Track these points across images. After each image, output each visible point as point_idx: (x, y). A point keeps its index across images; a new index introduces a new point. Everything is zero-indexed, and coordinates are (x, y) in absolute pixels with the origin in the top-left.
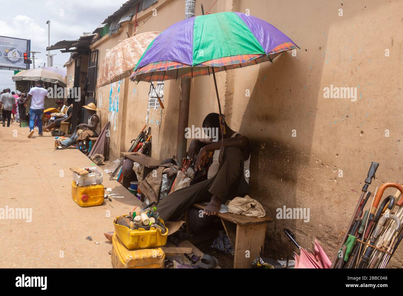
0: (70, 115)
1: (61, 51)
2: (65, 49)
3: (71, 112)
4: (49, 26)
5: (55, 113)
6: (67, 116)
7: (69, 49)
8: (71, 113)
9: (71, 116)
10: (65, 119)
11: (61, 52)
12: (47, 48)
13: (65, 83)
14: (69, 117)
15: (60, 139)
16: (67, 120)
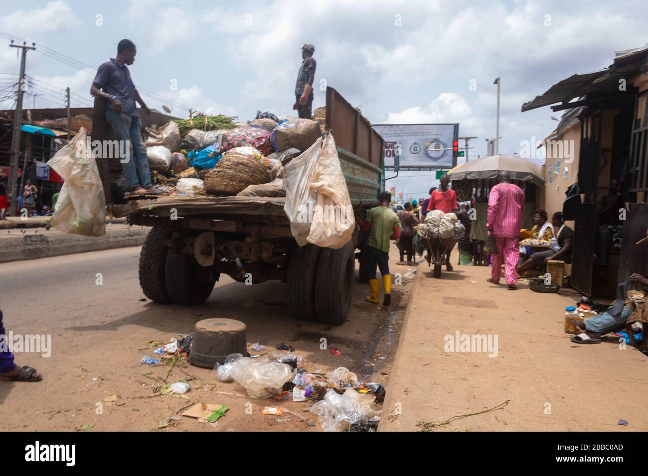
0: (566, 245)
1: (552, 108)
2: (560, 103)
3: (569, 237)
4: (499, 86)
5: (528, 240)
6: (557, 247)
7: (570, 102)
8: (568, 240)
9: (568, 247)
10: (555, 252)
11: (552, 110)
12: (523, 107)
13: (542, 178)
14: (564, 248)
15: (580, 312)
16: (558, 255)
